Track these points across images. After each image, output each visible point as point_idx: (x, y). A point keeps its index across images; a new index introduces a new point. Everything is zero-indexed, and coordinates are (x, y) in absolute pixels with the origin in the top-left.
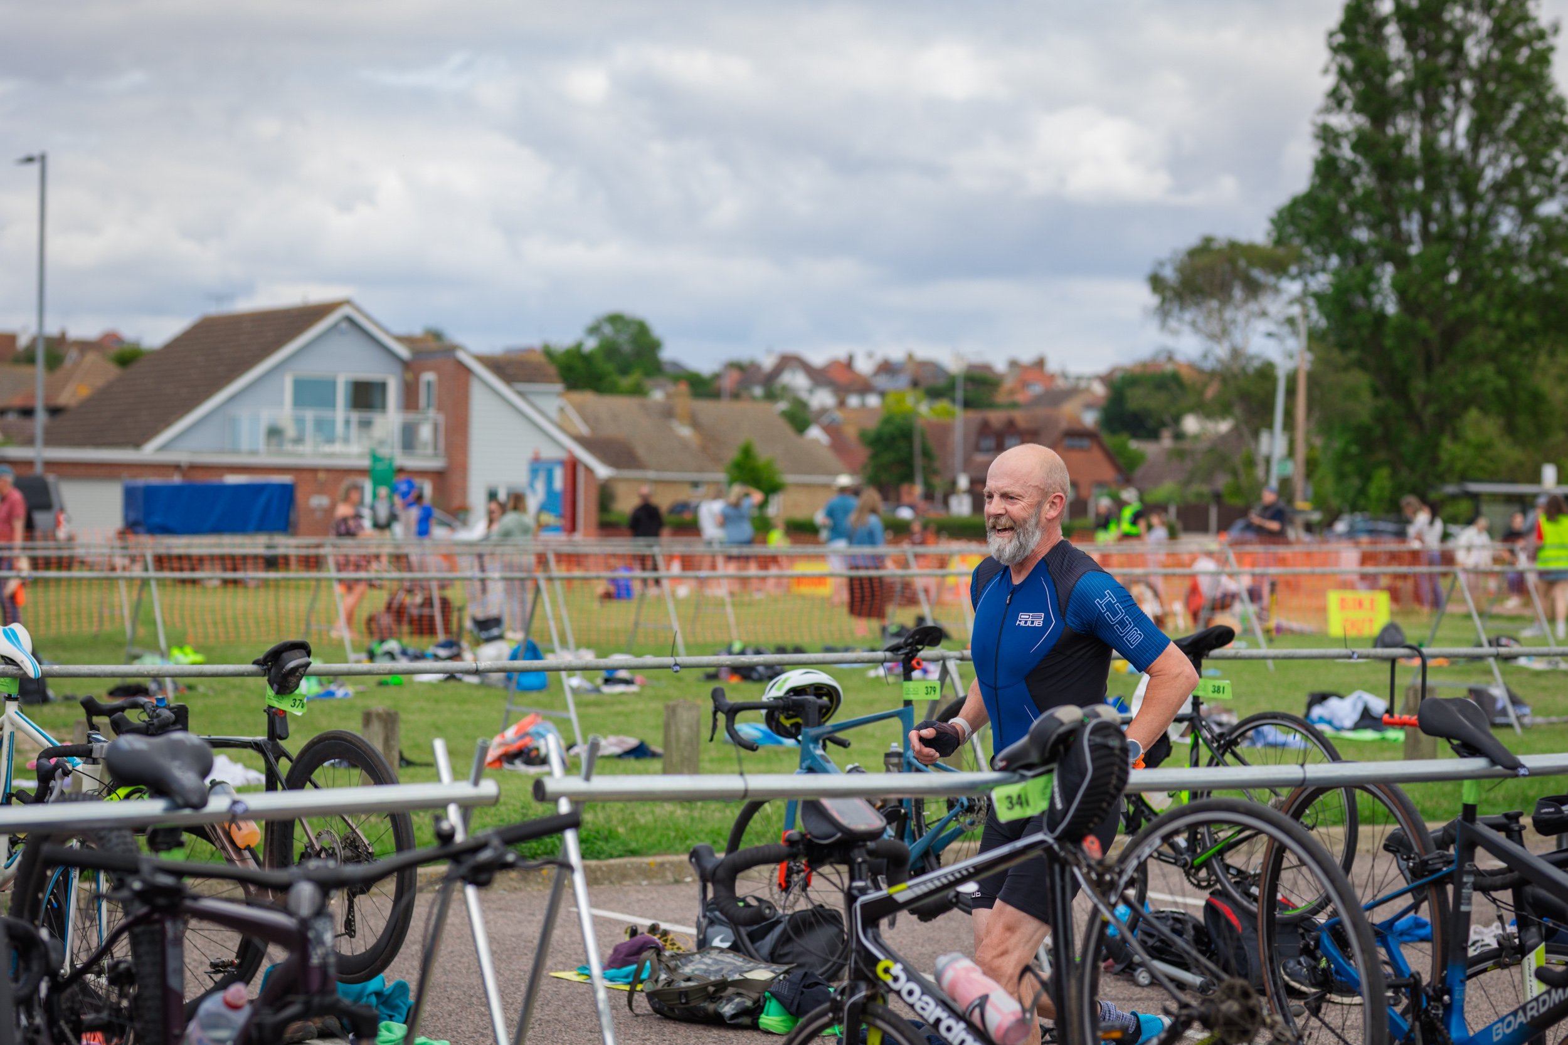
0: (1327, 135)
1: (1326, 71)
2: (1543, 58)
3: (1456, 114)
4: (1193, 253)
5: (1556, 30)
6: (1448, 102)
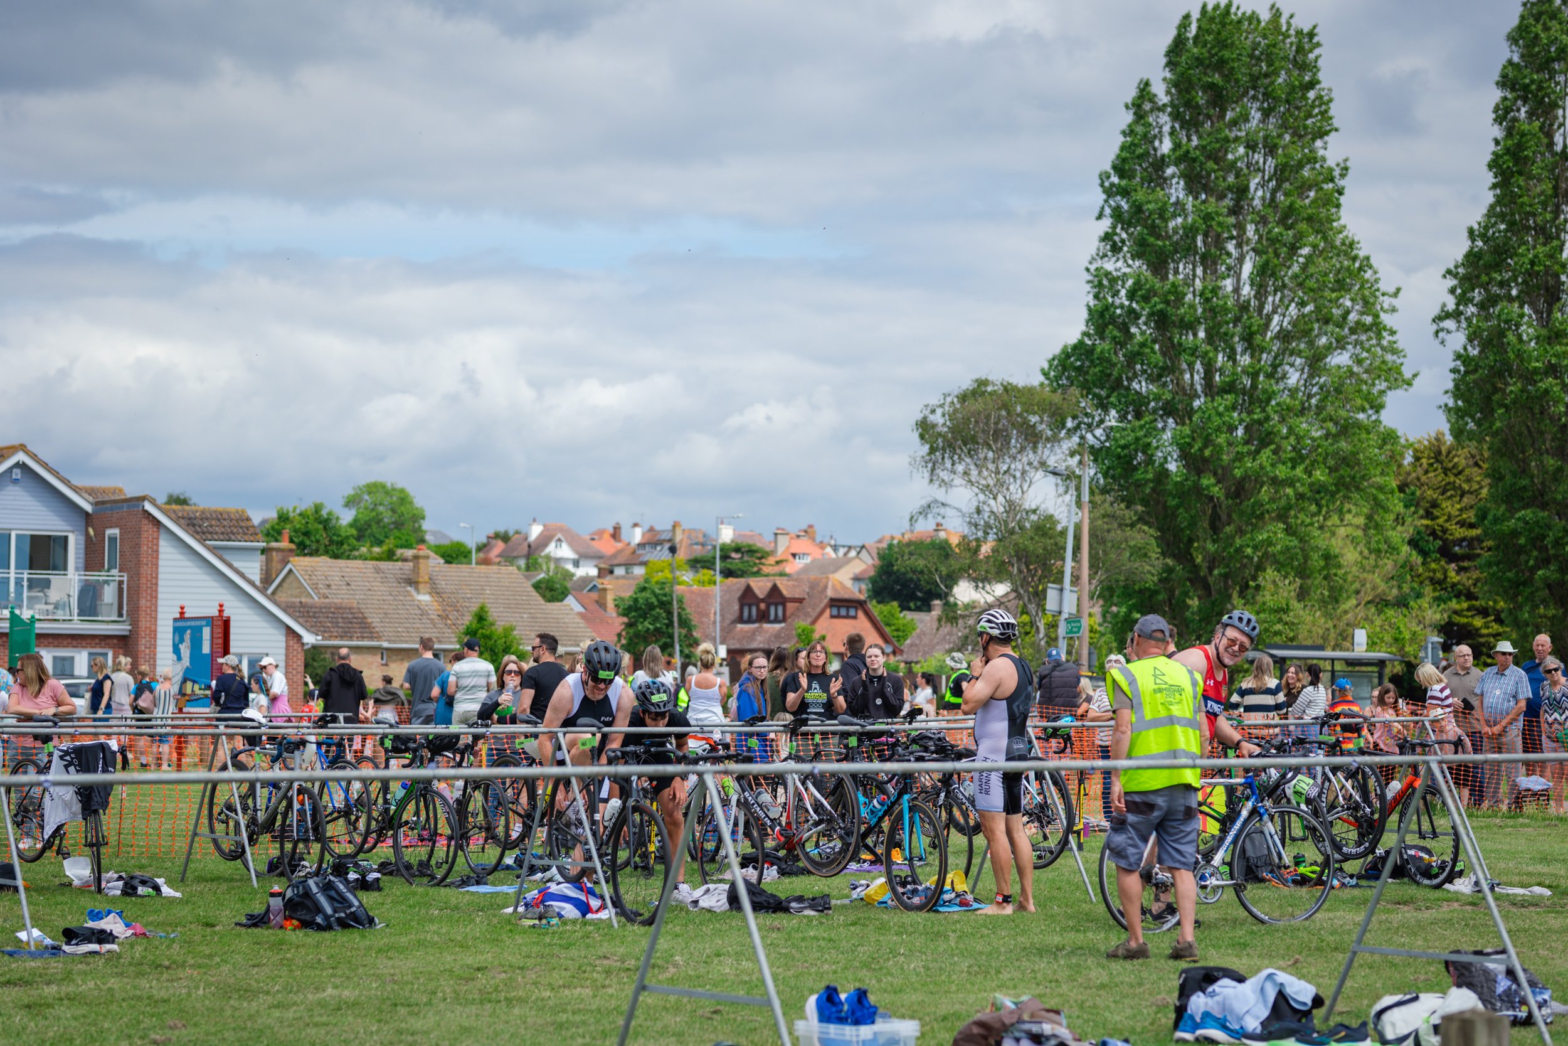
0: (1102, 283)
1: (1100, 216)
2: (1331, 200)
3: (1241, 260)
4: (963, 398)
5: (1345, 170)
6: (1231, 247)
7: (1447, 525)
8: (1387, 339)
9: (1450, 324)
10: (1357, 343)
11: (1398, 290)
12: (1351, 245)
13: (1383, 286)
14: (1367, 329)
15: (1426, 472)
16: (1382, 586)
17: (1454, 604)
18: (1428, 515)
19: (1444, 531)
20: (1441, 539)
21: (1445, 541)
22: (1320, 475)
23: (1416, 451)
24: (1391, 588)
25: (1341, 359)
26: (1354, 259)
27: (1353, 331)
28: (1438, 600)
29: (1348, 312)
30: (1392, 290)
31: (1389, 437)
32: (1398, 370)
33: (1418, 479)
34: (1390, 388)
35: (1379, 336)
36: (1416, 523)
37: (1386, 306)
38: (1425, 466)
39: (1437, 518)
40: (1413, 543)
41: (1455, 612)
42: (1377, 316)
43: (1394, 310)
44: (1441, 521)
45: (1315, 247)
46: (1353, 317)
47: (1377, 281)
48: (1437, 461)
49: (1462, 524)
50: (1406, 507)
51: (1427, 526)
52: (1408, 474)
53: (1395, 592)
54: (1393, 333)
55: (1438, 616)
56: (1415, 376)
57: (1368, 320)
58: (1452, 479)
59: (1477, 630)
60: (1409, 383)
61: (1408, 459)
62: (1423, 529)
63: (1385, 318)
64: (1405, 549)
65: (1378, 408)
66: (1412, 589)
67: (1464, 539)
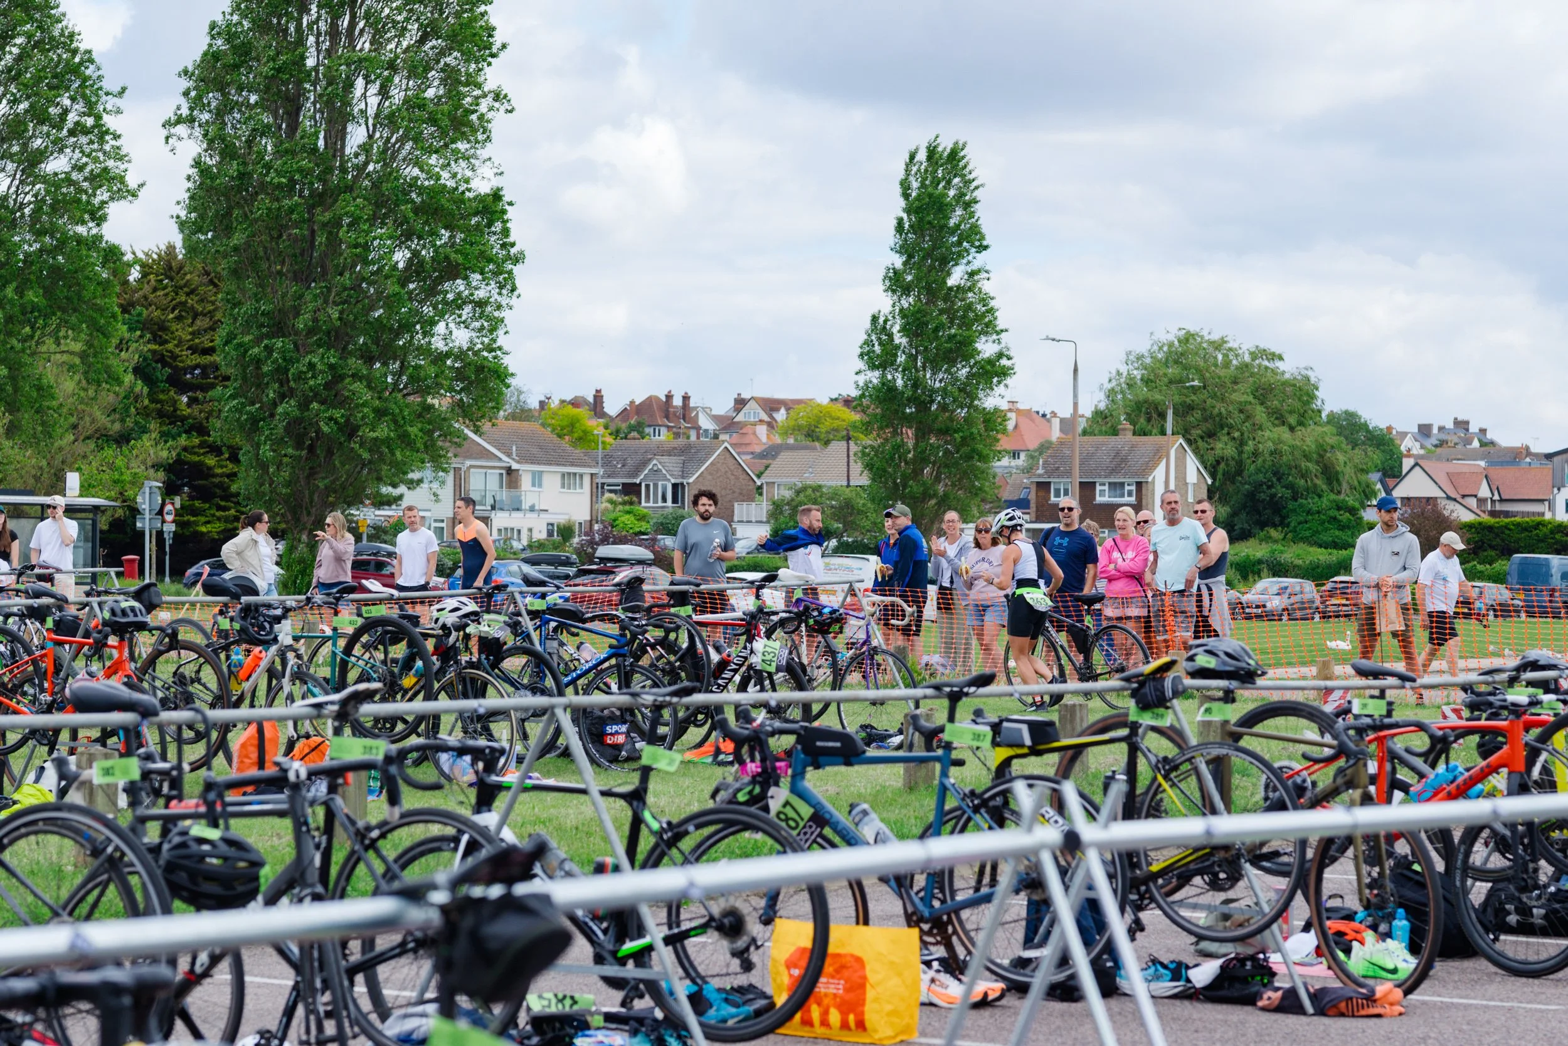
7: (177, 350)
8: (110, 144)
9: (182, 130)
10: (74, 147)
11: (124, 90)
12: (72, 36)
13: (106, 85)
14: (86, 132)
15: (155, 290)
16: (102, 419)
17: (183, 440)
18: (156, 339)
19: (174, 357)
20: (170, 366)
21: (176, 369)
22: (33, 296)
23: (143, 265)
24: (113, 422)
25: (58, 165)
26: (75, 52)
27: (72, 133)
28: (165, 436)
29: (66, 112)
30: (116, 89)
31: (112, 254)
32: (122, 180)
33: (145, 297)
34: (112, 199)
35: (101, 140)
36: (141, 348)
37: (109, 107)
38: (153, 283)
39: (166, 342)
40: (137, 371)
41: (185, 449)
42: (98, 117)
43: (119, 111)
44: (170, 346)
45: (29, 36)
46: (72, 118)
47: (100, 78)
48: (167, 277)
49: (194, 349)
50: (130, 329)
51: (154, 352)
52: (136, 291)
53: (117, 426)
54: (116, 137)
55: (165, 454)
56: (141, 185)
57: (90, 121)
58: (183, 299)
59: (210, 468)
60: (134, 195)
61: (135, 274)
62: (149, 355)
63: (109, 121)
64: (128, 378)
65: (99, 218)
66: (136, 423)
67: (197, 366)
